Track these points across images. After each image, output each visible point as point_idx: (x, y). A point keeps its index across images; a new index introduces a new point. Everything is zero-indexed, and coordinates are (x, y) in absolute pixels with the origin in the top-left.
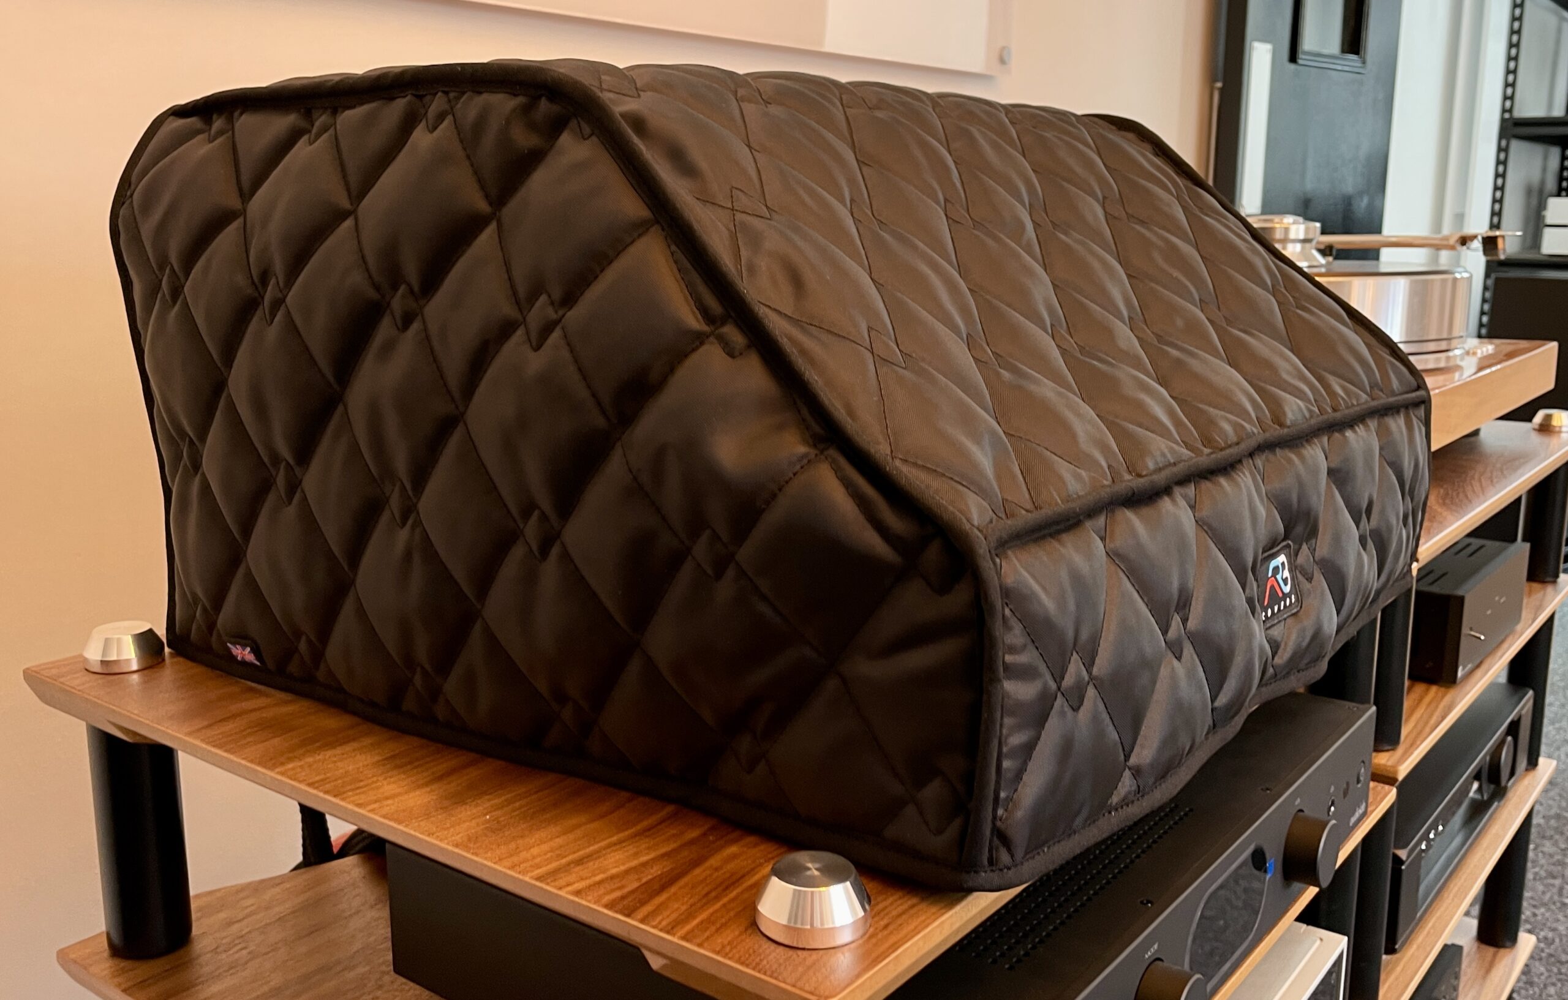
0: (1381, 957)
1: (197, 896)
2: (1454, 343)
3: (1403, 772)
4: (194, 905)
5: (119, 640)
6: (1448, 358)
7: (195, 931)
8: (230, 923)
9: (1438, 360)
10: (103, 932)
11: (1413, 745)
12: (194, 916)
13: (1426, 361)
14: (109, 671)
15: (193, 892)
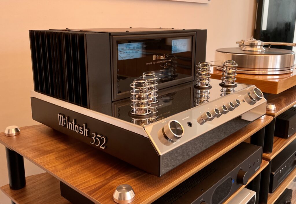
0: (268, 194)
1: (26, 177)
2: (291, 68)
3: (272, 158)
4: (26, 179)
5: (11, 130)
6: (289, 71)
7: (27, 184)
8: (33, 183)
9: (287, 71)
10: (8, 184)
11: (275, 152)
12: (26, 181)
13: (284, 72)
14: (9, 136)
15: (26, 176)
